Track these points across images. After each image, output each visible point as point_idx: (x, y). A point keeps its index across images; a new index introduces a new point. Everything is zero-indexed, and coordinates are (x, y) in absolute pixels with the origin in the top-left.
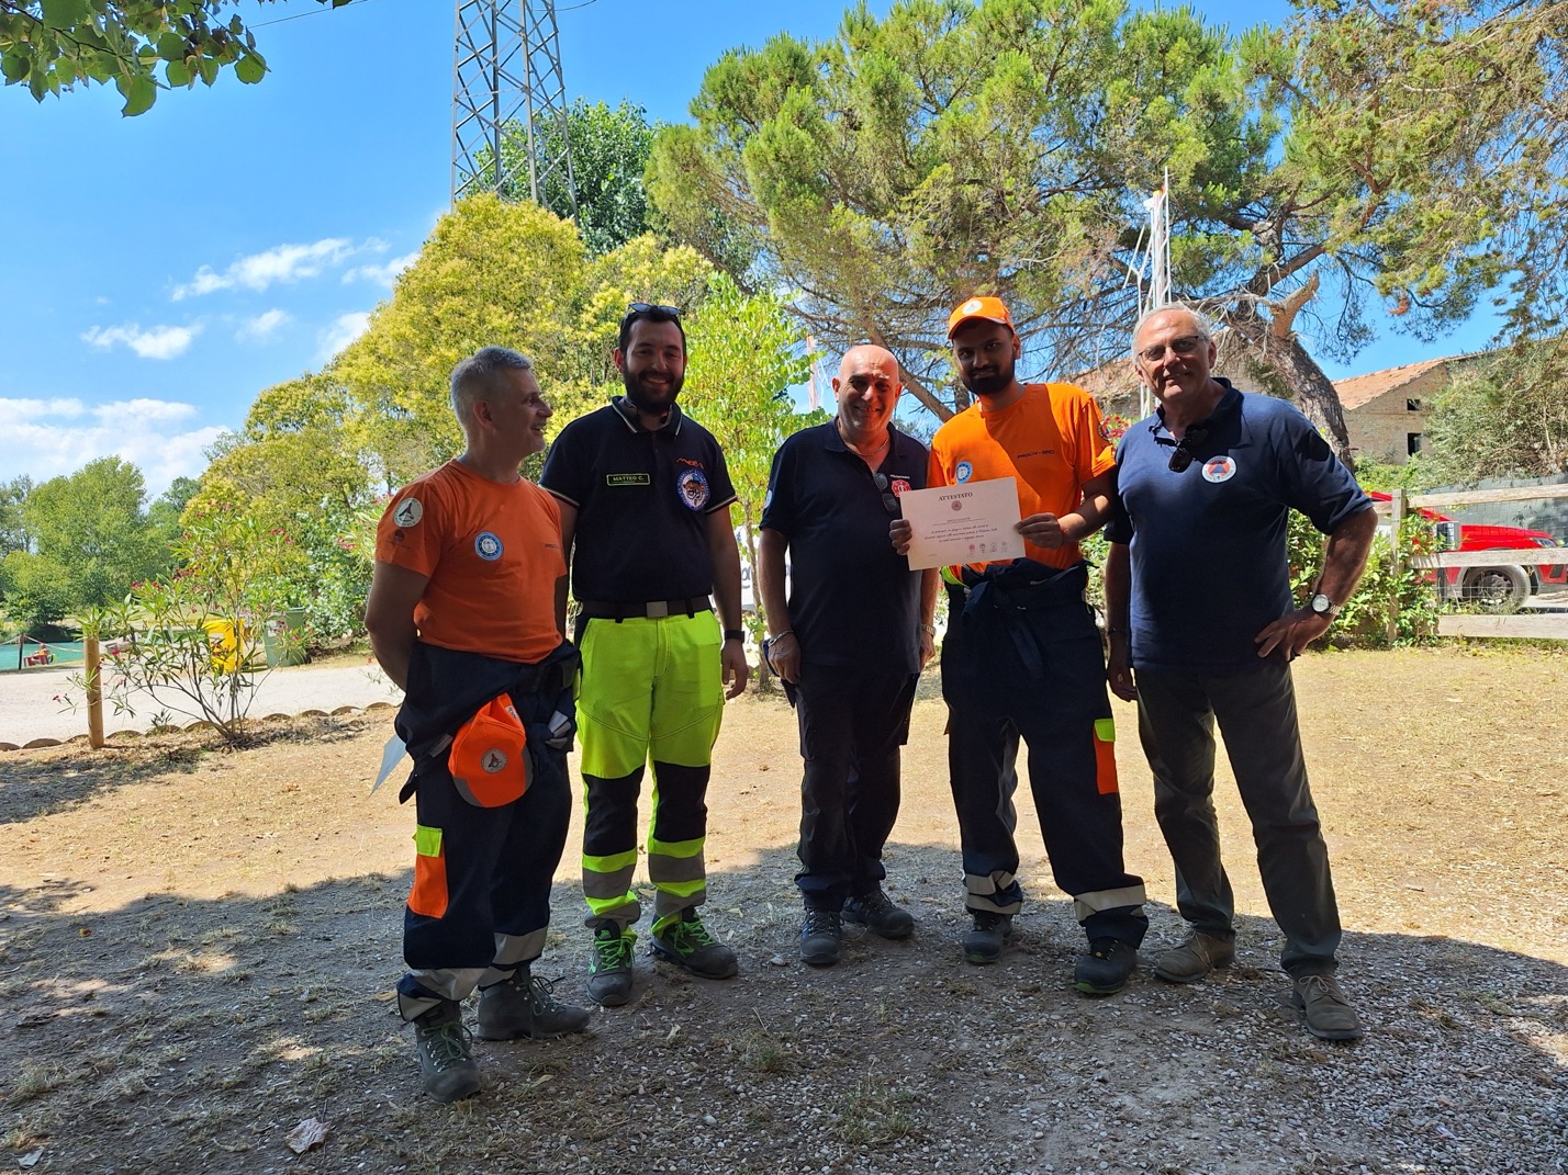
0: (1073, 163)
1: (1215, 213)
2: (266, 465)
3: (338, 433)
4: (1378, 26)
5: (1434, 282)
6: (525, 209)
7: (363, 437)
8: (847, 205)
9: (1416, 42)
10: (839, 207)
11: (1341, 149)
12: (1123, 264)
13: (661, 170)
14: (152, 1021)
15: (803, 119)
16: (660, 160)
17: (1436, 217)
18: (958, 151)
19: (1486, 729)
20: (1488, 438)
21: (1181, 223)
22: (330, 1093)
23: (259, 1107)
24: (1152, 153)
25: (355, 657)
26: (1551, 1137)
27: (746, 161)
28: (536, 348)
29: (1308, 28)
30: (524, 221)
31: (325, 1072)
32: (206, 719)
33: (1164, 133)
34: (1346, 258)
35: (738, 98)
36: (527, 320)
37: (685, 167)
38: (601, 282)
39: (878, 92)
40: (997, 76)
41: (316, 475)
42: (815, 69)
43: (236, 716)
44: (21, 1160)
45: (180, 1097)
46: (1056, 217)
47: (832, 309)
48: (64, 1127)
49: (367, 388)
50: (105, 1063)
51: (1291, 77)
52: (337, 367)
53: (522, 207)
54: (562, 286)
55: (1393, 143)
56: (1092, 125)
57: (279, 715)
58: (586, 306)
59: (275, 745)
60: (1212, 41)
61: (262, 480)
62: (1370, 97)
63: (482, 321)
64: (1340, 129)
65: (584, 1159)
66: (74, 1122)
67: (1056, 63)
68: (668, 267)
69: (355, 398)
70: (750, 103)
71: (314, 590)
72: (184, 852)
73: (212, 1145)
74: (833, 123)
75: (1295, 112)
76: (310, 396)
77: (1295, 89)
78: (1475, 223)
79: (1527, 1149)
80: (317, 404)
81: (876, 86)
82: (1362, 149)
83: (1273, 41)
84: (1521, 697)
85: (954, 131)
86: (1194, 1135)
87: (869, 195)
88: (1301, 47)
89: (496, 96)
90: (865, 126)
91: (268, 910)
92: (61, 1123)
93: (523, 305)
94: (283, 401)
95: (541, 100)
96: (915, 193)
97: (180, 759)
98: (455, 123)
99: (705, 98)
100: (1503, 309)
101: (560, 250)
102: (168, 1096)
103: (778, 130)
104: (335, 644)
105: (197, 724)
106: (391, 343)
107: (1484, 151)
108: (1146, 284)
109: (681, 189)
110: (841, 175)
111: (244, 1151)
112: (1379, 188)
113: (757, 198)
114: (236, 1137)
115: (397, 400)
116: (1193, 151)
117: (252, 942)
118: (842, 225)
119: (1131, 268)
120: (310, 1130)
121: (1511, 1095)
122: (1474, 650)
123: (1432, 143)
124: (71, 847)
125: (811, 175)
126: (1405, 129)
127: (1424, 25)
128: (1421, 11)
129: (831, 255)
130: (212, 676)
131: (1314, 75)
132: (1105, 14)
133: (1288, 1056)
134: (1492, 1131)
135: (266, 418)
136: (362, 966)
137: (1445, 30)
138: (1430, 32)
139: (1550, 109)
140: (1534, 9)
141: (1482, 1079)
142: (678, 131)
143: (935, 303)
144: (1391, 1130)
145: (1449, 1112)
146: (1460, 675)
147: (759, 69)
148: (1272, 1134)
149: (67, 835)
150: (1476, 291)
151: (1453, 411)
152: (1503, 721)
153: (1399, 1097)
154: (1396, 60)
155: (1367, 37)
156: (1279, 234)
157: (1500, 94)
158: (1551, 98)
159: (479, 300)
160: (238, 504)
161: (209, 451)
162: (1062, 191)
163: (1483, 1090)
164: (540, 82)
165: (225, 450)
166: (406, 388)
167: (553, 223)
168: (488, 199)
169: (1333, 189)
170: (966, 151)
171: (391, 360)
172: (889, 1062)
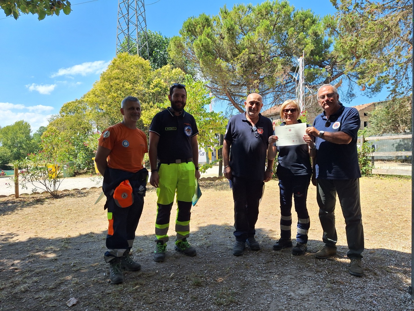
0: (279, 49)
1: (315, 63)
2: (65, 123)
3: (84, 115)
4: (358, 16)
5: (372, 82)
6: (136, 57)
7: (91, 116)
8: (220, 59)
9: (368, 20)
10: (218, 59)
11: (348, 47)
12: (292, 76)
13: (172, 48)
14: (30, 271)
15: (208, 36)
16: (171, 45)
17: (373, 65)
18: (249, 46)
19: (384, 198)
20: (385, 123)
21: (307, 66)
23: (59, 294)
24: (300, 47)
25: (87, 175)
26: (402, 304)
27: (194, 46)
28: (138, 94)
29: (341, 15)
30: (135, 60)
32: (47, 190)
33: (303, 42)
34: (349, 76)
35: (192, 30)
36: (136, 86)
37: (178, 47)
38: (155, 77)
39: (229, 30)
40: (260, 26)
41: (78, 126)
42: (212, 23)
43: (55, 190)
45: (37, 292)
46: (275, 63)
47: (216, 86)
48: (5, 299)
49: (92, 103)
50: (17, 282)
51: (336, 28)
52: (84, 97)
53: (135, 56)
54: (145, 78)
55: (362, 46)
56: (285, 39)
57: (67, 190)
58: (151, 83)
59: (66, 198)
60: (316, 18)
61: (63, 127)
62: (356, 34)
63: (123, 86)
64: (348, 42)
65: (147, 308)
66: (8, 298)
67: (276, 23)
68: (173, 73)
69: (89, 106)
70: (195, 31)
72: (40, 226)
73: (46, 304)
74: (217, 38)
75: (337, 37)
76: (77, 105)
77: (337, 31)
78: (382, 67)
79: (396, 307)
80: (79, 107)
81: (228, 28)
82: (354, 47)
83: (331, 19)
84: (393, 190)
85: (248, 40)
87: (226, 56)
88: (339, 20)
89: (128, 27)
90: (225, 38)
91: (63, 241)
92: (5, 298)
93: (134, 82)
94: (70, 106)
95: (140, 28)
96: (238, 56)
97: (39, 201)
98: (117, 34)
99: (183, 29)
100: (389, 90)
101: (145, 68)
102: (34, 291)
103: (202, 39)
104: (82, 171)
105: (44, 192)
106: (99, 92)
107: (385, 49)
108: (298, 81)
109: (177, 53)
110: (219, 51)
111: (55, 306)
112: (358, 58)
113: (197, 56)
114: (53, 303)
115: (100, 107)
116: (310, 47)
117: (58, 250)
118: (219, 64)
119: (294, 77)
120: (73, 301)
121: (392, 293)
122: (381, 178)
123: (372, 46)
124: (9, 224)
125: (211, 50)
126: (365, 42)
127: (370, 16)
128: (369, 12)
129: (216, 71)
130: (49, 179)
131: (342, 28)
132: (289, 11)
133: (334, 282)
134: (387, 303)
135: (65, 111)
136: (88, 257)
137: (376, 17)
138: (372, 17)
139: (402, 38)
140: (398, 12)
141: (384, 289)
142: (176, 38)
143: (243, 85)
144: (361, 302)
145: (376, 297)
146: (377, 184)
147: (197, 22)
148: (330, 303)
149: (8, 221)
150: (382, 85)
151: (376, 116)
152: (388, 196)
153: (363, 293)
154: (363, 24)
155: (356, 18)
156: (332, 69)
157: (389, 34)
158: (402, 36)
159: (123, 81)
160: (57, 133)
161: (49, 120)
162: (276, 56)
163: (385, 292)
164: (140, 24)
165: (53, 120)
166: (103, 104)
167: (143, 61)
168: (126, 54)
169: (346, 58)
170: (252, 46)
171: (99, 96)
172: (229, 283)
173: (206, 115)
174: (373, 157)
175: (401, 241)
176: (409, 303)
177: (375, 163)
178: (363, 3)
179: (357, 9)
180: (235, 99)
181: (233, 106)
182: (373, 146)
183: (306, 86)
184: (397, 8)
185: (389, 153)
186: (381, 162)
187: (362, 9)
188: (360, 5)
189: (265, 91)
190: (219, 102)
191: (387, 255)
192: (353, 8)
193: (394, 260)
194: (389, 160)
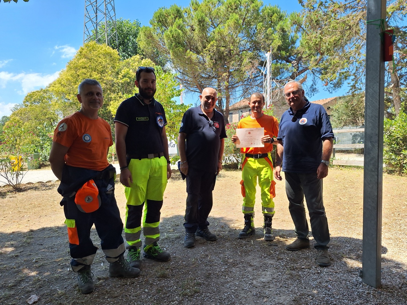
0: (248, 43)
1: (282, 58)
2: (29, 113)
3: (50, 105)
4: (322, 14)
5: (334, 78)
7: (57, 106)
8: (191, 50)
9: (331, 19)
10: (188, 51)
11: (313, 44)
12: (260, 70)
13: (142, 38)
15: (180, 27)
16: (141, 35)
17: (335, 62)
19: (343, 188)
20: (345, 117)
21: (274, 60)
22: (40, 287)
23: (19, 292)
24: (268, 42)
26: (354, 287)
27: (164, 37)
28: (106, 84)
29: (306, 13)
30: (103, 49)
31: (39, 282)
32: (9, 184)
33: (271, 37)
34: (314, 71)
35: (163, 20)
36: (104, 76)
37: (148, 37)
38: (124, 67)
39: (200, 21)
40: (230, 19)
41: (43, 117)
42: (183, 14)
43: (18, 183)
46: (243, 57)
47: (187, 78)
49: (58, 93)
51: (302, 25)
52: (50, 87)
53: (103, 45)
54: (114, 67)
55: (325, 43)
56: (253, 34)
57: (30, 183)
58: (120, 73)
59: (29, 191)
60: (283, 14)
61: (28, 118)
62: (320, 31)
63: (91, 76)
64: (313, 39)
65: (112, 302)
67: (245, 17)
68: (142, 63)
69: (55, 96)
70: (166, 22)
71: (42, 148)
73: (5, 303)
74: (188, 29)
75: (302, 34)
76: (42, 94)
77: (302, 28)
78: (344, 64)
79: (348, 290)
80: (44, 97)
81: (199, 20)
82: (318, 44)
83: (298, 16)
84: (351, 180)
85: (219, 33)
86: (270, 290)
87: (197, 48)
88: (304, 18)
89: (96, 15)
90: (196, 30)
91: (25, 237)
93: (102, 72)
94: (34, 96)
95: (109, 17)
96: (207, 48)
97: (1, 195)
98: (85, 22)
99: (154, 20)
100: (350, 85)
101: (113, 57)
103: (173, 29)
105: (6, 185)
106: (65, 81)
107: (346, 46)
108: (265, 75)
109: (147, 43)
110: (190, 43)
111: (14, 304)
112: (322, 54)
113: (167, 47)
114: (12, 301)
115: (67, 97)
116: (277, 42)
117: (19, 246)
118: (189, 55)
119: (262, 71)
120: (34, 298)
121: (345, 277)
122: (341, 168)
123: (335, 44)
125: (182, 42)
126: (328, 40)
127: (334, 14)
128: (333, 11)
129: (186, 63)
130: (11, 172)
131: (307, 25)
132: (257, 6)
133: (294, 269)
134: (341, 286)
135: (29, 100)
136: (51, 252)
137: (338, 16)
138: (335, 16)
139: (362, 37)
140: (359, 12)
141: (339, 273)
142: (146, 28)
143: (213, 77)
144: (317, 287)
145: (331, 282)
146: (337, 175)
147: (168, 13)
148: (289, 289)
150: (343, 81)
151: (337, 110)
152: (347, 186)
153: (320, 278)
154: (326, 23)
155: (320, 16)
156: (298, 64)
157: (350, 33)
158: (362, 34)
159: (90, 70)
160: (21, 124)
161: (12, 109)
162: (245, 51)
163: (339, 276)
164: (109, 12)
165: (17, 109)
166: (69, 93)
167: (111, 50)
168: (93, 43)
169: (311, 54)
170: (221, 39)
171: (65, 86)
172: (194, 274)
173: (177, 107)
175: (356, 228)
176: (360, 286)
177: (336, 154)
178: (327, 2)
179: (322, 8)
183: (274, 80)
184: (357, 8)
185: (348, 145)
186: (341, 153)
187: (326, 8)
188: (324, 4)
189: (235, 84)
190: (190, 94)
191: (343, 242)
192: (317, 7)
193: (348, 246)
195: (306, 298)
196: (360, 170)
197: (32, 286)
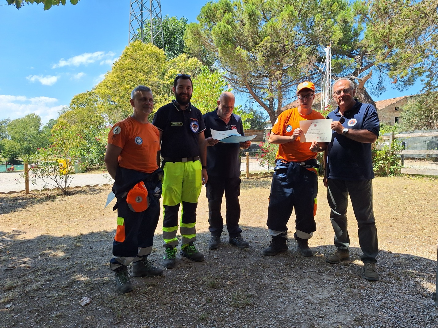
0: (305, 37)
1: (344, 53)
2: (75, 116)
3: (96, 108)
4: (392, 1)
5: (405, 74)
7: (103, 109)
8: (240, 47)
9: (403, 6)
10: (238, 48)
11: (380, 35)
12: (318, 67)
13: (188, 35)
14: (42, 269)
15: (229, 22)
16: (188, 32)
17: (406, 56)
18: (272, 33)
19: (413, 199)
20: (417, 119)
21: (334, 56)
22: (91, 290)
23: (72, 293)
24: (327, 35)
25: (100, 171)
26: (426, 311)
27: (212, 34)
28: (152, 85)
29: (373, 0)
30: (149, 49)
31: (90, 284)
32: (58, 187)
33: (331, 30)
34: (380, 67)
35: (211, 15)
36: (149, 77)
37: (195, 35)
38: (170, 67)
39: (250, 15)
40: (284, 11)
41: (89, 120)
42: (233, 8)
43: (66, 186)
44: (6, 306)
45: (50, 290)
46: (299, 53)
47: (235, 77)
49: (104, 95)
50: (30, 280)
51: (367, 14)
52: (95, 89)
53: (149, 45)
54: (159, 68)
55: (395, 35)
56: (310, 27)
57: (78, 186)
58: (166, 74)
59: (77, 195)
60: (345, 3)
61: (74, 121)
62: (389, 21)
63: (136, 77)
64: (380, 30)
66: (21, 296)
67: (301, 8)
68: (189, 63)
69: (101, 98)
70: (214, 17)
71: (88, 152)
72: (52, 223)
73: (59, 303)
74: (237, 24)
75: (368, 25)
76: (88, 97)
77: (368, 18)
78: (417, 58)
79: (419, 314)
80: (90, 100)
81: (249, 14)
82: (386, 36)
83: (363, 4)
84: (423, 191)
85: (271, 27)
86: (328, 307)
87: (247, 45)
88: (370, 6)
89: (142, 13)
90: (246, 25)
91: (75, 240)
92: (17, 296)
93: (148, 73)
94: (80, 98)
95: (155, 14)
96: (260, 44)
97: (51, 198)
98: (130, 21)
99: (201, 15)
100: (423, 82)
101: (159, 57)
102: (47, 290)
103: (222, 25)
104: (94, 167)
105: (55, 188)
106: (111, 83)
107: (420, 37)
108: (324, 72)
109: (194, 41)
110: (239, 39)
111: (68, 305)
112: (390, 47)
113: (215, 44)
114: (65, 301)
115: (112, 99)
116: (339, 35)
117: (70, 248)
118: (239, 53)
119: (320, 68)
120: (86, 300)
121: (415, 299)
122: (410, 178)
123: (406, 35)
124: (20, 221)
125: (231, 38)
126: (398, 30)
127: (405, 1)
129: (235, 61)
130: (60, 175)
131: (374, 14)
133: (355, 287)
134: (409, 309)
135: (76, 103)
136: (100, 256)
137: (411, 2)
141: (407, 294)
142: (193, 25)
143: (265, 76)
144: (382, 307)
145: (398, 303)
146: (406, 184)
147: (217, 8)
148: (349, 308)
149: (19, 218)
150: (416, 78)
151: (408, 111)
152: (417, 197)
153: (384, 299)
154: (397, 11)
155: (389, 4)
156: (362, 59)
157: (426, 21)
159: (136, 71)
160: (67, 127)
161: (60, 112)
162: (301, 45)
163: (407, 297)
164: (155, 9)
165: (64, 112)
166: (115, 96)
167: (157, 50)
168: (139, 43)
169: (377, 47)
170: (275, 33)
171: (111, 88)
172: (245, 285)
174: (403, 156)
176: (432, 310)
177: (405, 161)
180: (255, 91)
181: (254, 99)
182: (403, 144)
183: (333, 78)
185: (420, 151)
186: (411, 160)
189: (288, 83)
191: (413, 260)
193: (419, 264)
194: (420, 159)
195: (369, 319)
196: (433, 180)
197: (84, 289)
